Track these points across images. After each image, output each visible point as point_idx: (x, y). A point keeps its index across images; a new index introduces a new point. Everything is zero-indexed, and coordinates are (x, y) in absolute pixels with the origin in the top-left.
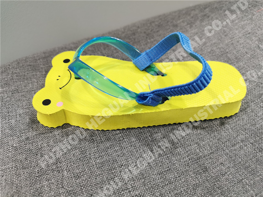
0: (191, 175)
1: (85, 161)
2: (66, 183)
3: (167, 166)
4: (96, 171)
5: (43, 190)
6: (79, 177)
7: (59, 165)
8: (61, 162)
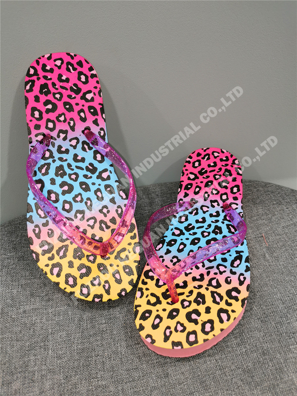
0: (153, 377)
1: (69, 345)
2: (49, 361)
3: (136, 365)
4: (76, 356)
5: (30, 364)
6: (61, 358)
7: (46, 343)
8: (49, 340)
